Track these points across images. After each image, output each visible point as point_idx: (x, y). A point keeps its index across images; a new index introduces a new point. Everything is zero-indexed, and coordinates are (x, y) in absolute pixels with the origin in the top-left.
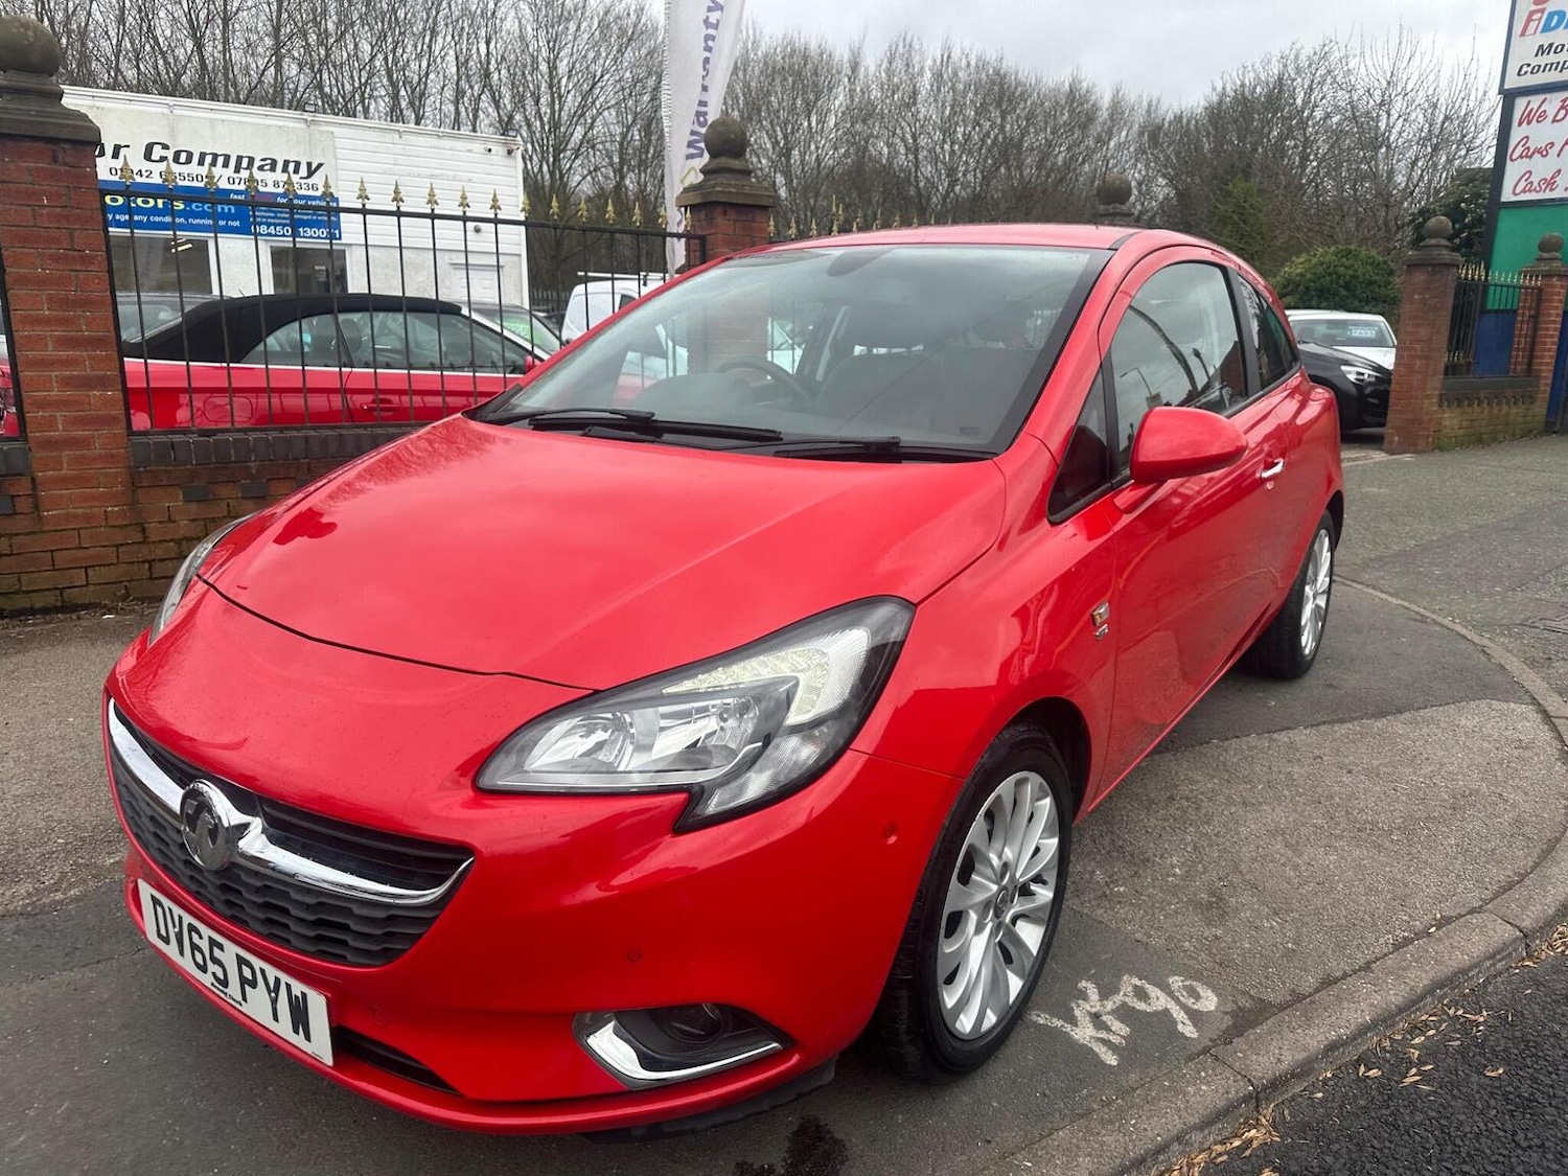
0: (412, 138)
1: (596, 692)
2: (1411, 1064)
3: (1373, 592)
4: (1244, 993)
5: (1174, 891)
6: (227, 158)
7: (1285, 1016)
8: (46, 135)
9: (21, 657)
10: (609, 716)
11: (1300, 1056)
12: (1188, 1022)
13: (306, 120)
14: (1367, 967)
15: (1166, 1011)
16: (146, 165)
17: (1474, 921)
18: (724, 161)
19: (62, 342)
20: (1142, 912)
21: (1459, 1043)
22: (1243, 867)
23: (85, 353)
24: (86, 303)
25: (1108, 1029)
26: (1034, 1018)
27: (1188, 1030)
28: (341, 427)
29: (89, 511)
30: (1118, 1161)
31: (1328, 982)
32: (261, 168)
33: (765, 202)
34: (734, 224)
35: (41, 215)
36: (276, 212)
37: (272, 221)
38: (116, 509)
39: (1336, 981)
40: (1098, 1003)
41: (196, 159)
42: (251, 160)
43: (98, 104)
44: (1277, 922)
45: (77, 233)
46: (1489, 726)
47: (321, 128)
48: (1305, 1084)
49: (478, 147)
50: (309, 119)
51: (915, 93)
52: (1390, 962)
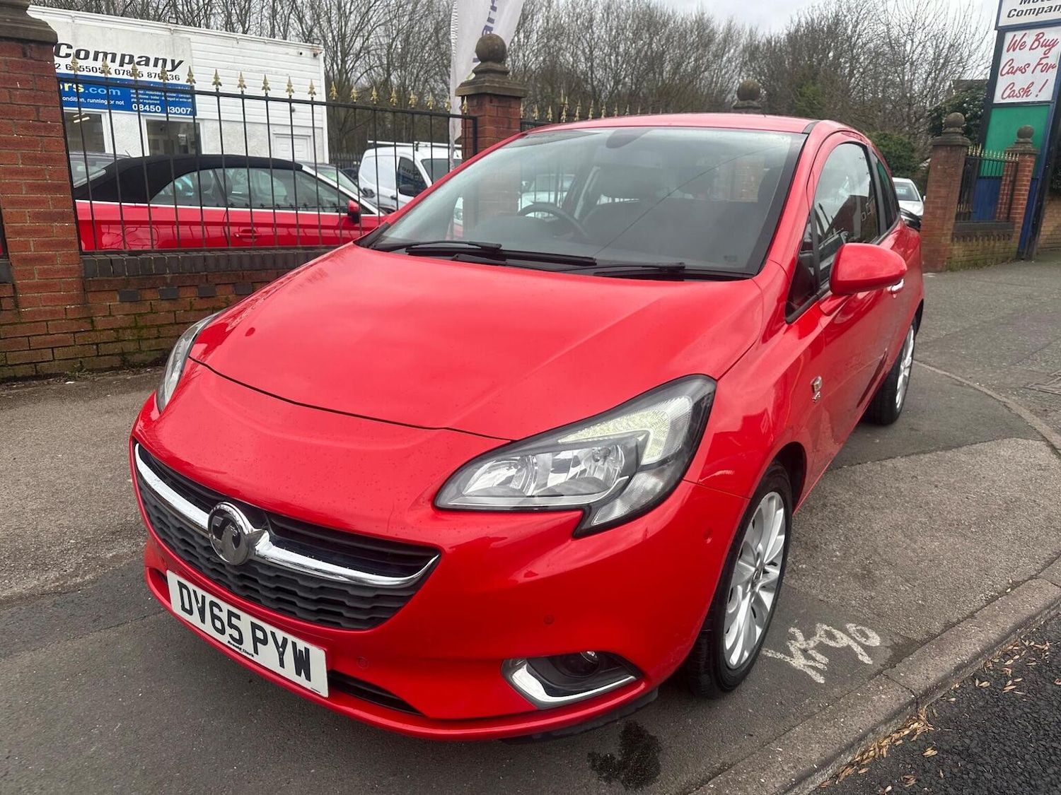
0: (241, 43)
1: (513, 441)
2: (1007, 678)
3: (923, 365)
4: (896, 634)
5: (838, 566)
6: (114, 56)
7: (926, 648)
8: (17, 36)
9: (12, 412)
10: (518, 458)
11: (940, 675)
12: (864, 653)
13: (170, 29)
14: (972, 615)
15: (849, 647)
17: (1034, 584)
18: (491, 65)
19: (33, 188)
20: (820, 581)
21: (1035, 663)
22: (879, 550)
23: (49, 196)
24: (49, 160)
25: (814, 660)
26: (764, 653)
27: (866, 659)
28: (228, 250)
29: (54, 308)
30: (837, 746)
31: (949, 626)
32: (138, 64)
33: (518, 94)
34: (497, 110)
35: (15, 95)
36: (150, 95)
37: (147, 101)
38: (73, 307)
39: (954, 625)
40: (804, 643)
41: (92, 56)
42: (131, 57)
44: (909, 587)
45: (41, 109)
46: (1019, 455)
47: (181, 36)
48: (944, 692)
49: (293, 51)
50: (173, 29)
52: (986, 612)
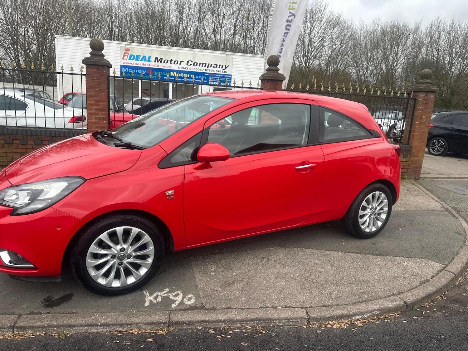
0: (253, 58)
1: (13, 186)
2: (225, 334)
4: (202, 304)
5: (225, 278)
6: (206, 64)
7: (203, 311)
8: (96, 64)
11: (191, 320)
12: (177, 304)
14: (244, 309)
15: (176, 300)
16: (187, 66)
17: (297, 310)
18: (272, 67)
19: (96, 110)
20: (209, 280)
21: (247, 335)
22: (253, 278)
23: (100, 112)
24: (101, 101)
25: (156, 299)
27: (174, 306)
32: (213, 67)
33: (281, 79)
35: (94, 82)
36: (215, 78)
37: (214, 81)
39: (230, 309)
40: (163, 294)
41: (198, 65)
42: (211, 65)
43: (178, 51)
44: (239, 292)
45: (101, 86)
47: (230, 56)
48: (190, 327)
50: (227, 54)
51: (439, 38)
52: (252, 310)
